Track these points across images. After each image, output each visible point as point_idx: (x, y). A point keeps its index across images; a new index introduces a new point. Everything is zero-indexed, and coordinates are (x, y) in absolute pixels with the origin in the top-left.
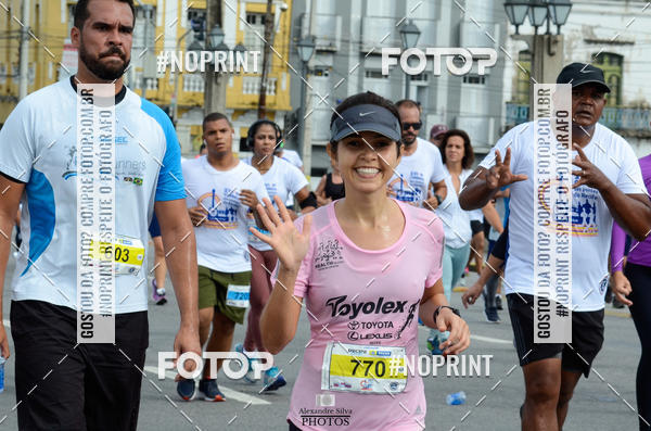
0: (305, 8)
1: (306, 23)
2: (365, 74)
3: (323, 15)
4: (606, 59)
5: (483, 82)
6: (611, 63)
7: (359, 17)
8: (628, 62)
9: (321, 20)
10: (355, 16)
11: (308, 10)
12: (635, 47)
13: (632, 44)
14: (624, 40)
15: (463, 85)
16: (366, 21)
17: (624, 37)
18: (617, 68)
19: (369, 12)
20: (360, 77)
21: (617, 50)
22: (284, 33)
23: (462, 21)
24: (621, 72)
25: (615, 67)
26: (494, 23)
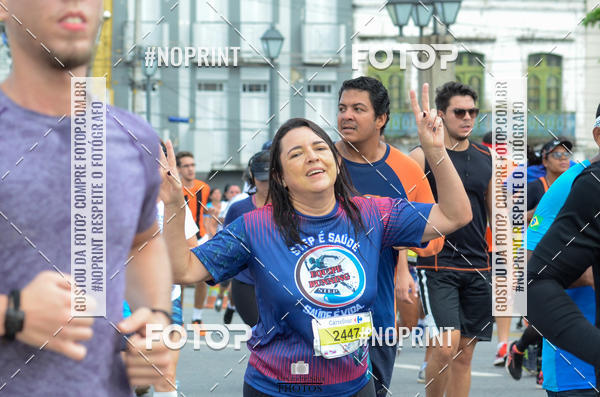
0: (126, 14)
1: (129, 32)
2: (196, 87)
3: (148, 22)
4: (465, 59)
5: (329, 90)
6: (470, 63)
7: (188, 23)
8: (490, 62)
9: (146, 28)
10: (184, 22)
11: (131, 17)
12: (497, 45)
13: (492, 41)
14: (484, 36)
15: (309, 94)
16: (196, 26)
17: (484, 33)
18: (478, 68)
19: (200, 17)
20: (192, 90)
21: (477, 48)
22: (105, 44)
23: (304, 22)
24: (482, 73)
25: (475, 68)
26: (339, 23)
